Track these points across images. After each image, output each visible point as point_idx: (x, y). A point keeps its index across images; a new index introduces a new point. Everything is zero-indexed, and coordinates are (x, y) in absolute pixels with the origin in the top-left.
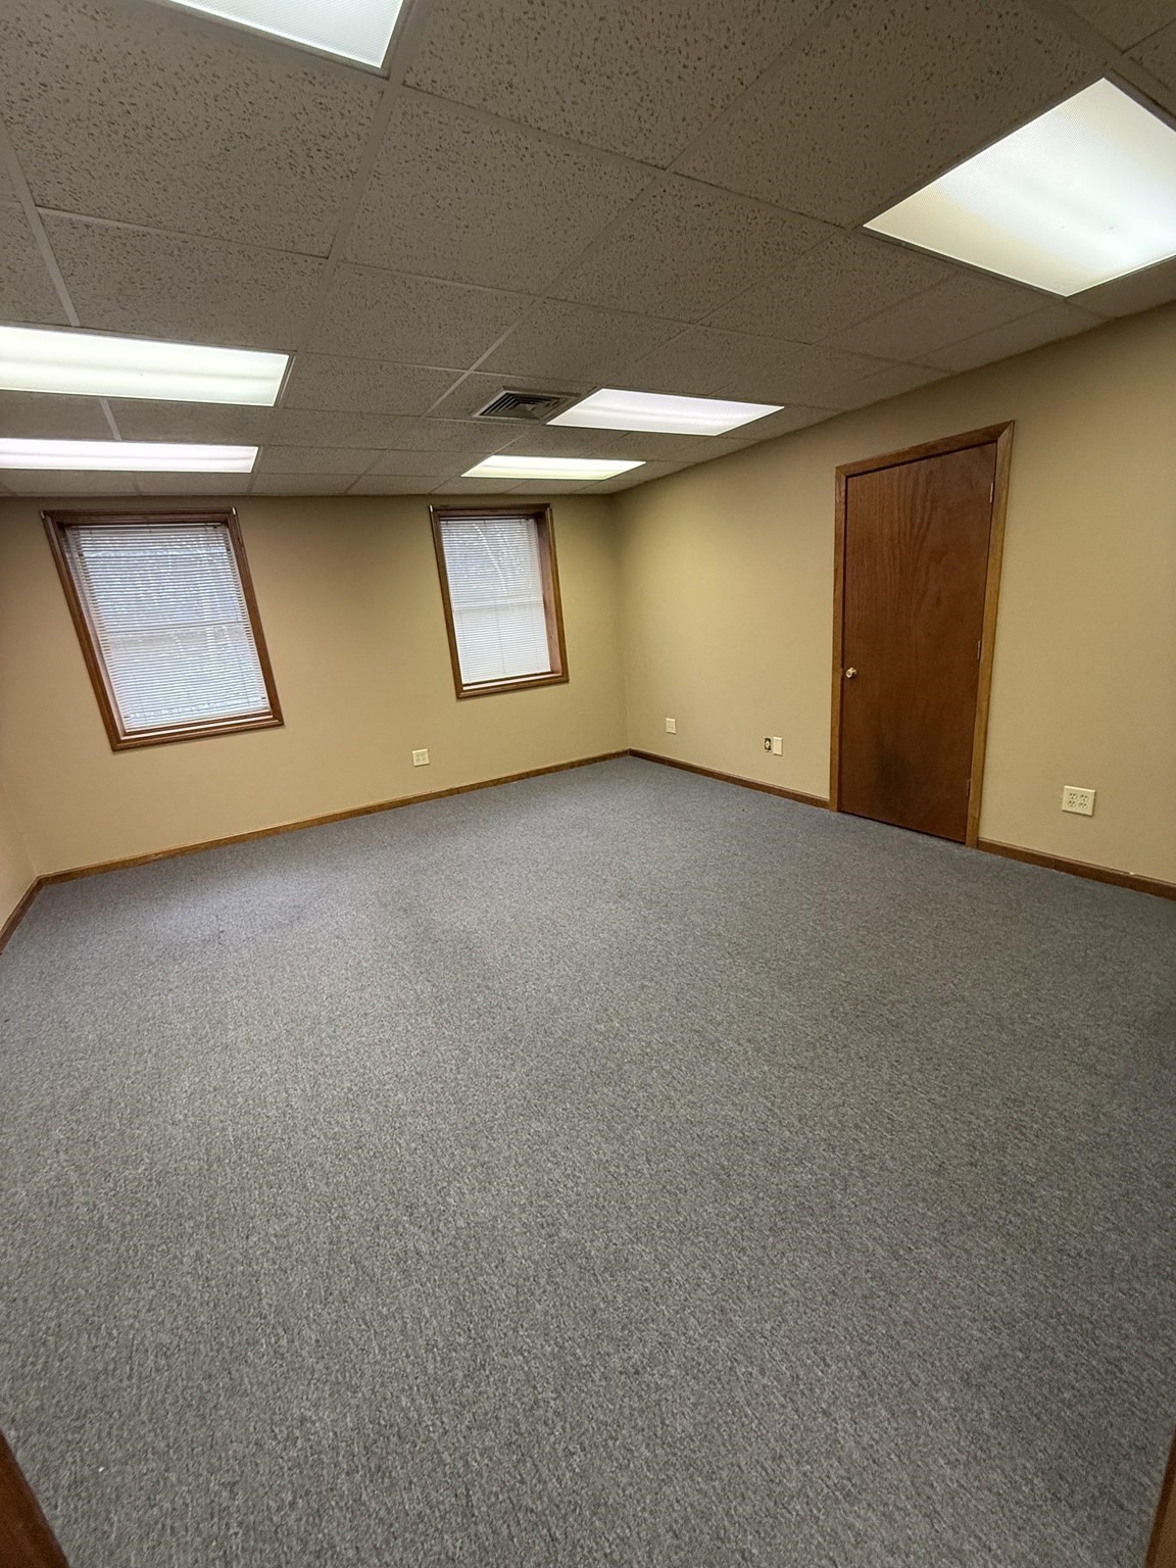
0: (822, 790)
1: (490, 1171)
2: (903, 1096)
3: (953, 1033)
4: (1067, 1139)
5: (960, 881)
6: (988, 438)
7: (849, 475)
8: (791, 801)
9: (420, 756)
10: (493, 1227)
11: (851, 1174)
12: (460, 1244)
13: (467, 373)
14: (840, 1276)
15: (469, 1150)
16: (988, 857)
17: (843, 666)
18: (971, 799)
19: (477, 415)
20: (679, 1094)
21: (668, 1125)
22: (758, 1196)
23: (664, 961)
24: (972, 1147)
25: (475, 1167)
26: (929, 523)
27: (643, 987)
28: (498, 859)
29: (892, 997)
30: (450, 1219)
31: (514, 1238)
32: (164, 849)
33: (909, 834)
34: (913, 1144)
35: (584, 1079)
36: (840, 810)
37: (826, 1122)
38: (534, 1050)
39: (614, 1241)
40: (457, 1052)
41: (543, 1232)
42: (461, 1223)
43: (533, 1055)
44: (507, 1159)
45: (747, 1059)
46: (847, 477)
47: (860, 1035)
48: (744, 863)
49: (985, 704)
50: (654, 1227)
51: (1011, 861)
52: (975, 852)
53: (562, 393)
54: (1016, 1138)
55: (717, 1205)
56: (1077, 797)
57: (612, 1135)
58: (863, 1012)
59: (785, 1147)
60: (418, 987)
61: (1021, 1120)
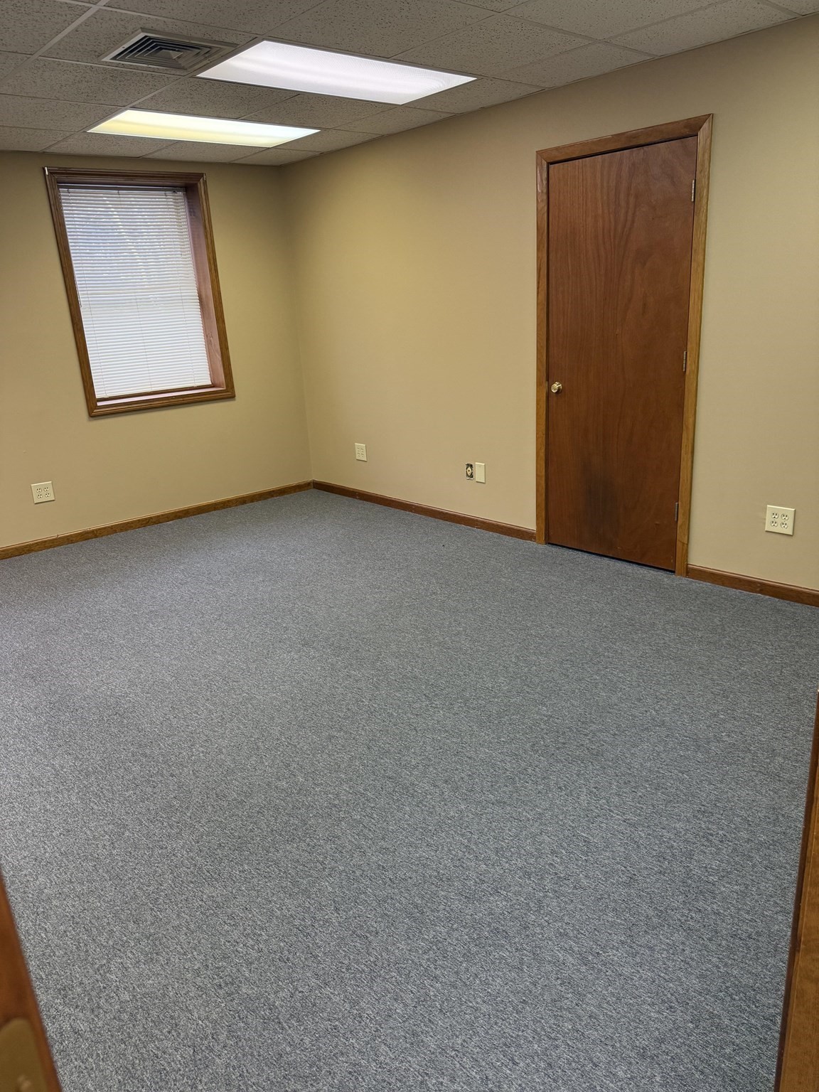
0: (529, 522)
1: (157, 943)
2: (601, 819)
3: (651, 757)
4: (748, 841)
5: (668, 609)
6: (688, 131)
7: (552, 161)
8: (496, 535)
9: (43, 490)
10: (164, 995)
11: (545, 896)
12: (125, 1016)
13: (94, 9)
14: (531, 986)
15: (131, 925)
16: (697, 585)
17: (548, 380)
18: (679, 523)
19: (107, 59)
20: (370, 842)
21: (358, 873)
22: (451, 927)
23: (355, 708)
24: (661, 857)
25: (139, 940)
26: (633, 222)
27: (330, 738)
28: (151, 612)
29: (594, 727)
30: (112, 994)
31: (188, 1002)
33: (619, 564)
34: (606, 861)
35: (265, 838)
36: (549, 542)
37: (523, 852)
38: (204, 815)
39: (301, 989)
40: (111, 827)
41: (222, 992)
42: (127, 997)
43: (203, 821)
44: (177, 928)
45: (444, 800)
46: (549, 164)
47: (560, 766)
48: (443, 602)
49: (691, 420)
50: (344, 970)
51: (718, 588)
52: (685, 580)
53: (215, 42)
54: (703, 845)
55: (409, 942)
56: (779, 518)
57: (296, 890)
58: (564, 744)
59: (480, 880)
60: (56, 762)
61: (709, 829)
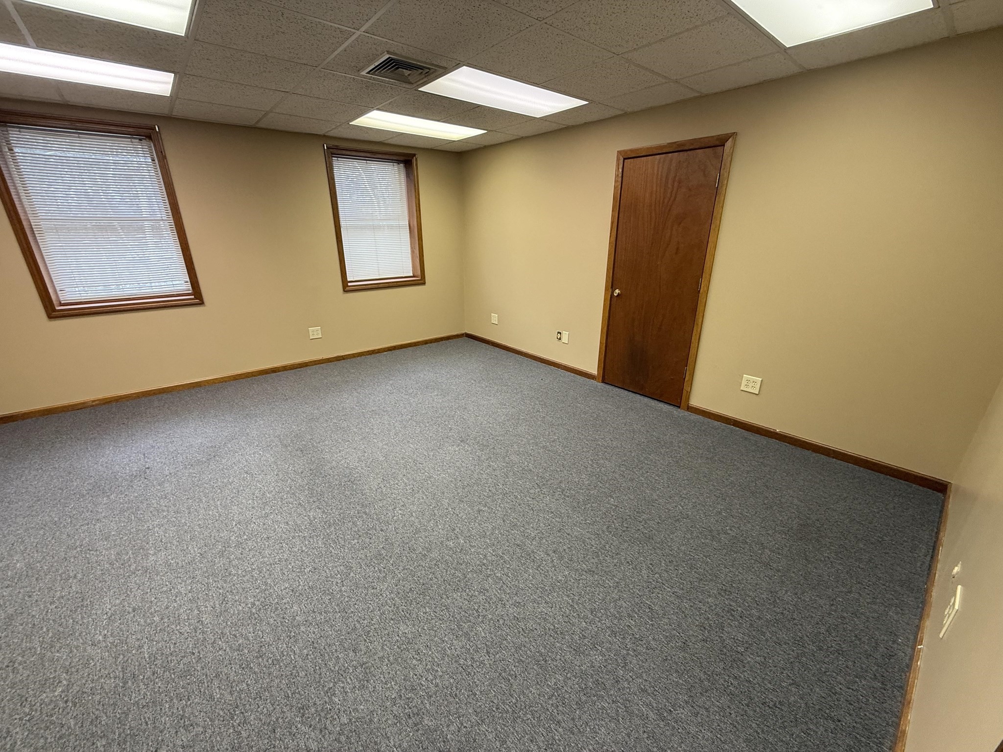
0: (593, 369)
1: (368, 671)
2: (658, 590)
3: (684, 542)
4: (759, 618)
5: (679, 433)
6: (718, 144)
7: (626, 157)
8: (573, 374)
9: (315, 332)
10: (371, 721)
11: (628, 654)
12: (343, 739)
13: (358, 33)
14: (626, 738)
15: (351, 654)
16: (694, 417)
17: (612, 288)
18: (686, 380)
19: (364, 73)
20: (508, 596)
21: (501, 622)
22: (566, 676)
23: (494, 490)
24: (702, 627)
25: (356, 667)
26: (675, 199)
27: (479, 511)
28: (373, 411)
29: (645, 516)
30: (336, 716)
31: (387, 729)
32: (101, 396)
33: (646, 400)
34: (666, 627)
35: (439, 586)
36: (603, 382)
37: (609, 614)
38: (401, 564)
39: (465, 725)
40: (342, 567)
41: (410, 721)
42: (345, 720)
43: (401, 568)
44: (381, 659)
45: (554, 566)
46: (625, 159)
47: (626, 545)
48: (544, 417)
49: (700, 321)
50: (494, 709)
51: (707, 420)
52: (687, 413)
53: (433, 65)
54: (729, 619)
55: (538, 687)
56: (751, 382)
57: (460, 633)
58: (627, 528)
59: (583, 635)
60: (311, 514)
61: (731, 605)
